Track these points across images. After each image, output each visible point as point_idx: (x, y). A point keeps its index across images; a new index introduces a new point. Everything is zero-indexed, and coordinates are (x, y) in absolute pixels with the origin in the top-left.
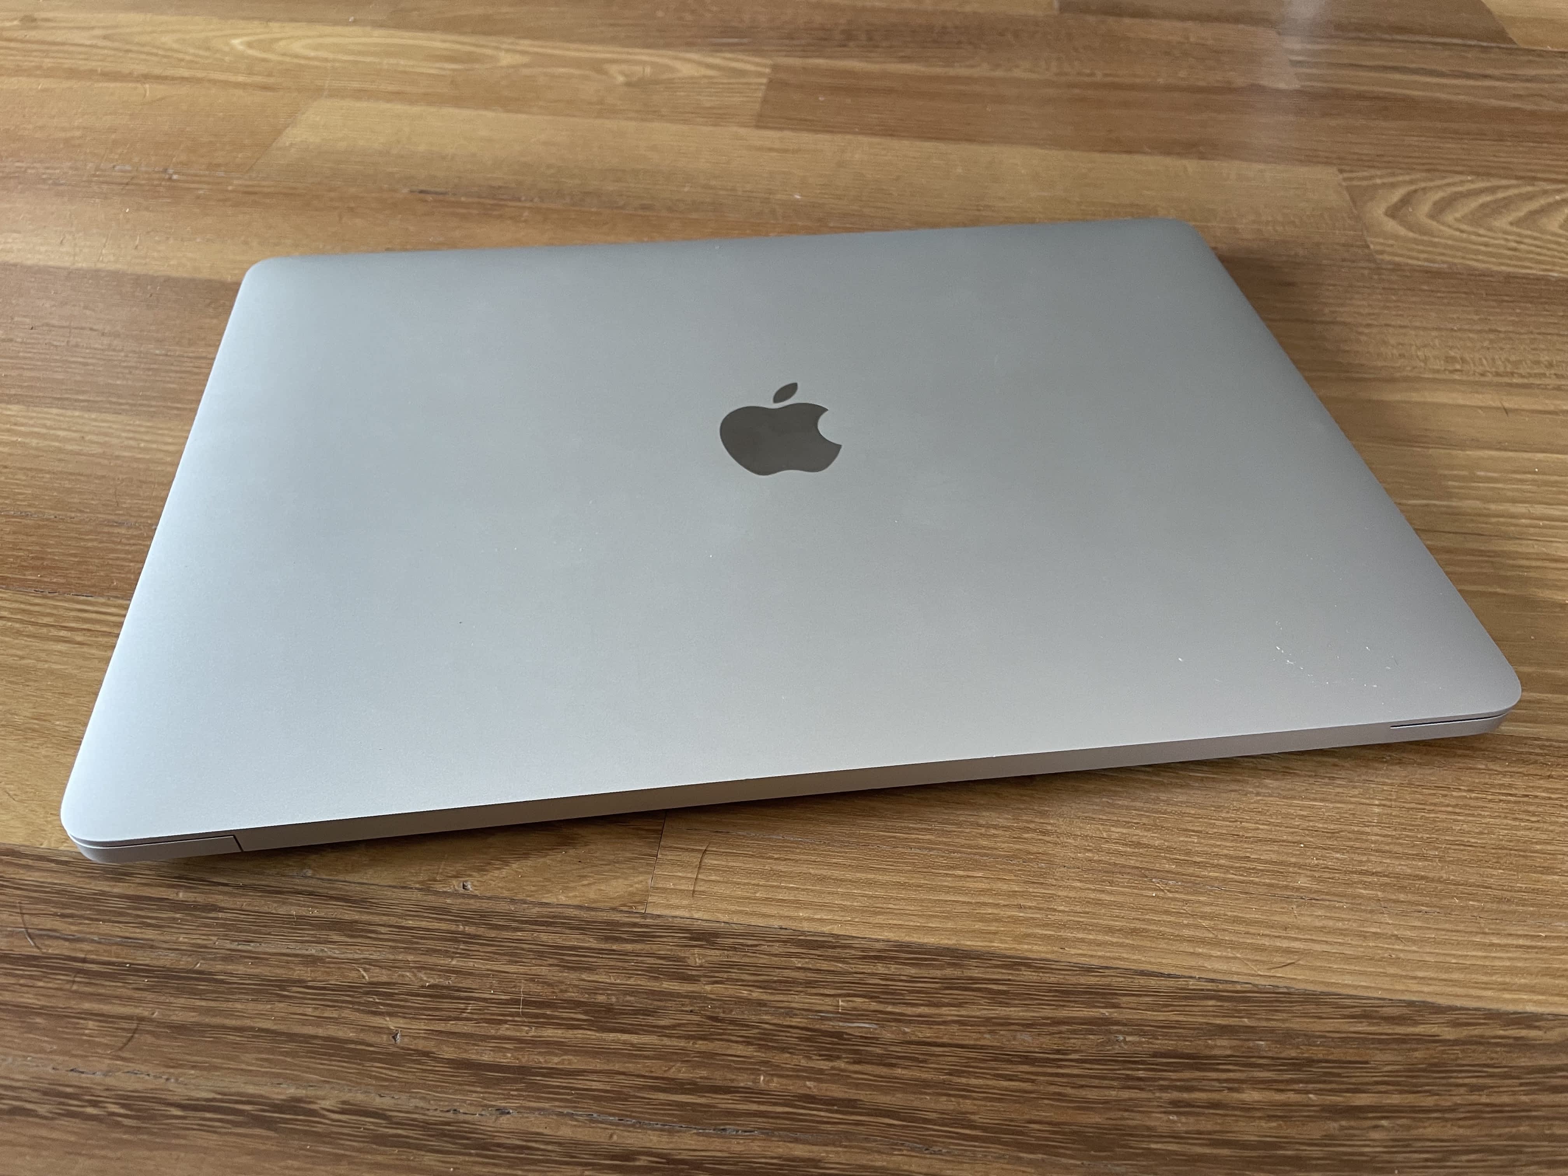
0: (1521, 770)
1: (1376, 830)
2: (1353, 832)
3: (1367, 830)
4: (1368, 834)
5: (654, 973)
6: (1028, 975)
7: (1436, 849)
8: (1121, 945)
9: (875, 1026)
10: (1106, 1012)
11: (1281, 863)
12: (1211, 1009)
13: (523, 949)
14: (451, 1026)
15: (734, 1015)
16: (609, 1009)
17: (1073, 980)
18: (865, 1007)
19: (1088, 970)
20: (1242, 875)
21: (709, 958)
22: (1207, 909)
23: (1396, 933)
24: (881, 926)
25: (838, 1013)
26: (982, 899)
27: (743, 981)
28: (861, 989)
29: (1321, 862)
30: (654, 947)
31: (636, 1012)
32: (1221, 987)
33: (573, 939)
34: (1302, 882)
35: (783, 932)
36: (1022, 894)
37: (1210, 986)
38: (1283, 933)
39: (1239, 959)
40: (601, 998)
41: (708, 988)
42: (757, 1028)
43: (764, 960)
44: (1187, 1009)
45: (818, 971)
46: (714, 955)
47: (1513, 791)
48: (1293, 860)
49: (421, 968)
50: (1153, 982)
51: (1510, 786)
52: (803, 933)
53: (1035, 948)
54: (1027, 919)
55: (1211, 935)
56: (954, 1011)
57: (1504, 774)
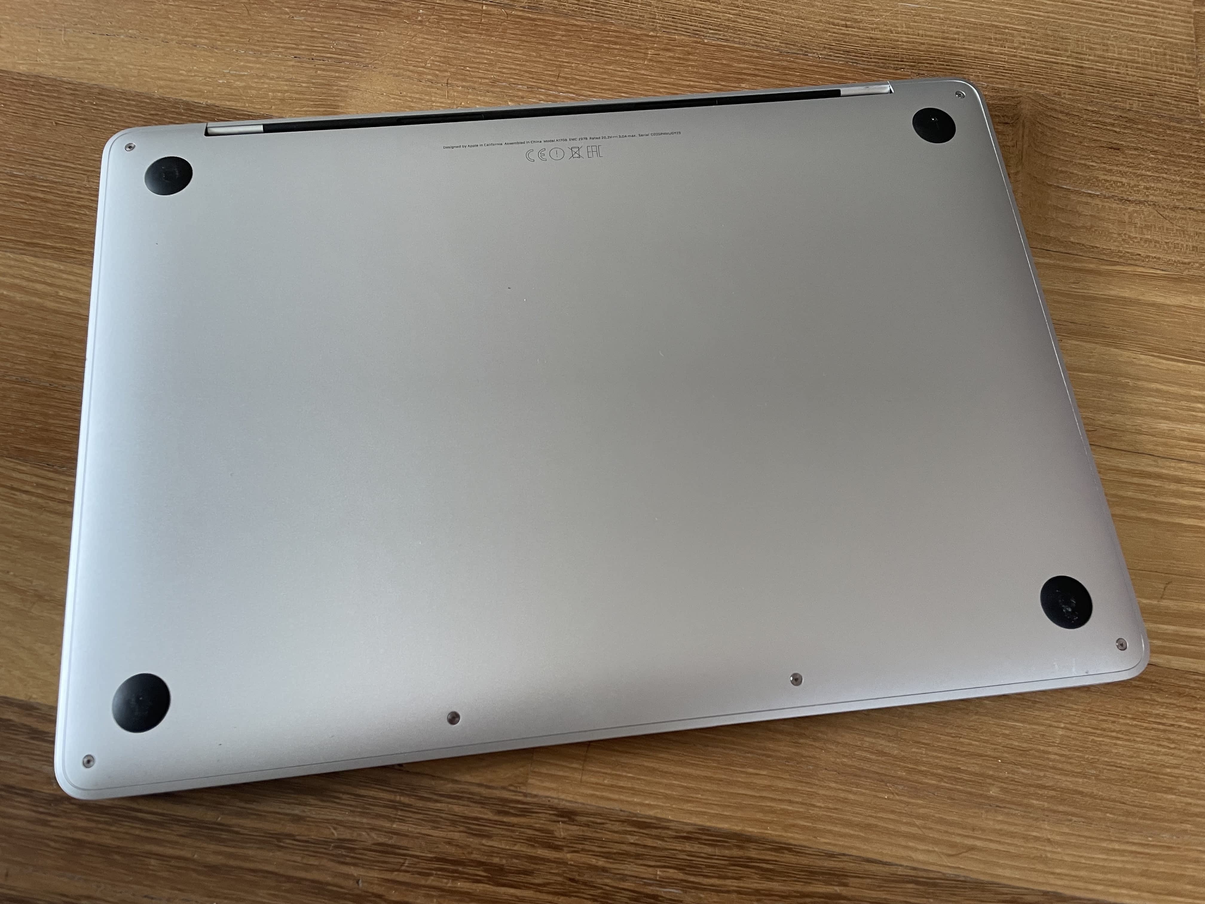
0: (1175, 702)
1: (1055, 750)
2: (1038, 751)
3: (1050, 749)
4: (1049, 753)
5: (532, 841)
6: (788, 858)
7: (1095, 768)
8: (858, 837)
9: (680, 892)
10: (838, 889)
11: (982, 775)
12: (910, 890)
13: (441, 817)
14: (394, 876)
15: (586, 878)
16: (501, 870)
17: (819, 863)
18: (675, 876)
19: (831, 856)
20: (952, 784)
21: (570, 832)
22: (922, 811)
23: (1049, 837)
24: (691, 813)
25: (657, 880)
26: (765, 794)
27: (594, 851)
28: (674, 862)
29: (1010, 775)
30: (532, 821)
31: (519, 872)
32: (921, 874)
33: (476, 811)
34: (993, 792)
35: (622, 813)
36: (793, 791)
37: (913, 873)
38: (971, 833)
39: (937, 853)
40: (496, 860)
41: (569, 856)
42: (601, 888)
43: (609, 836)
44: (894, 890)
45: (645, 846)
46: (575, 830)
47: (1165, 721)
48: (991, 773)
49: (373, 829)
50: (873, 868)
51: (1164, 716)
52: (636, 815)
53: (797, 836)
54: (793, 812)
55: (920, 832)
56: (735, 883)
57: (1162, 704)
